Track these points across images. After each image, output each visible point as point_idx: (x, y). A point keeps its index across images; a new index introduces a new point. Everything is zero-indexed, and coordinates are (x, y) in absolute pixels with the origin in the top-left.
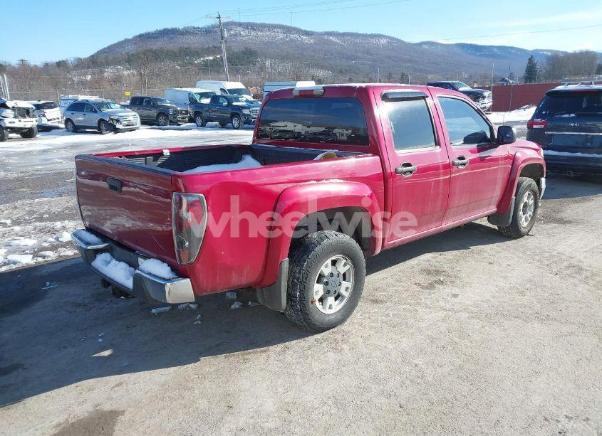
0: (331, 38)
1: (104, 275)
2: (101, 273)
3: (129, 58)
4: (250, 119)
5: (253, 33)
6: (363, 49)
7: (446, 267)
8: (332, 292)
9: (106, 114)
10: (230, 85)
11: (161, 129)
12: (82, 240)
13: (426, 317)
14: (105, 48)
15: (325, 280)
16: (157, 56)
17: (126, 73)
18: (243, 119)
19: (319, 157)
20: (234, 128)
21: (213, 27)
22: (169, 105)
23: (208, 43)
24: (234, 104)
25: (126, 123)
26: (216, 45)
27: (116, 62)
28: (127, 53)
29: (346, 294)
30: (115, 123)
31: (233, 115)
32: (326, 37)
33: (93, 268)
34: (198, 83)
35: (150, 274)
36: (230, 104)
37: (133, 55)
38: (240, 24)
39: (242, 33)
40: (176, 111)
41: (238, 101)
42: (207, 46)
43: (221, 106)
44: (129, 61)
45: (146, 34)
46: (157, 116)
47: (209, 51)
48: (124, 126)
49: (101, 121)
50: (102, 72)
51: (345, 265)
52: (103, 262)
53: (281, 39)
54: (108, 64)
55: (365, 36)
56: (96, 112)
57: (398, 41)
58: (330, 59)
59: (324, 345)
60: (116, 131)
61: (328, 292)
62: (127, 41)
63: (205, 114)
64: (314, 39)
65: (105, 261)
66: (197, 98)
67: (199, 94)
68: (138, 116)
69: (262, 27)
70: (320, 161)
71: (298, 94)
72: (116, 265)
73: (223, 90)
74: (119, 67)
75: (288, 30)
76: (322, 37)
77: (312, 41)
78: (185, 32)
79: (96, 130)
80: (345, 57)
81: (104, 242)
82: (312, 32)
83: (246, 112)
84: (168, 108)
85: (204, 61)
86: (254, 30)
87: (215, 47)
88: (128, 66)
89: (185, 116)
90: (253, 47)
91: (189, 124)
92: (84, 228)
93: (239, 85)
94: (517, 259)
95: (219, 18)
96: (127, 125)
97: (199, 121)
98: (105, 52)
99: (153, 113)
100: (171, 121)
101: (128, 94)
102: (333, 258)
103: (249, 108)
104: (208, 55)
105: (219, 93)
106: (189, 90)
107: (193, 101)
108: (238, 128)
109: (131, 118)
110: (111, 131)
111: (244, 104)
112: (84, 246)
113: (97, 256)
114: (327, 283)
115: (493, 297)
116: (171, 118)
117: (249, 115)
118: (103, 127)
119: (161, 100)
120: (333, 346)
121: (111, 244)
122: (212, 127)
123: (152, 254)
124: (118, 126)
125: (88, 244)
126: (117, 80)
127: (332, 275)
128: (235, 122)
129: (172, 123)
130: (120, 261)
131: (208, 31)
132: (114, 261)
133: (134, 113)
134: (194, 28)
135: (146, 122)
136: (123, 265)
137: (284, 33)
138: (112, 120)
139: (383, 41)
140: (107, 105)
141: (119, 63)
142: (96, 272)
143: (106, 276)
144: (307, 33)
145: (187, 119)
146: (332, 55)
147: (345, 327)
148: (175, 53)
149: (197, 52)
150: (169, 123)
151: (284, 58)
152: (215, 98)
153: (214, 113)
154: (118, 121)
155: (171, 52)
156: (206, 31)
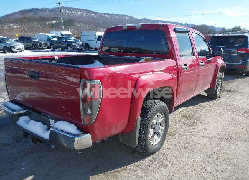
0: (106, 16)
1: (26, 130)
2: (24, 129)
3: (16, 20)
4: (76, 47)
5: (73, 12)
6: (119, 21)
7: (192, 114)
8: (156, 133)
9: (7, 43)
10: (65, 33)
11: (34, 51)
12: (9, 108)
13: (199, 142)
14: (4, 16)
15: (154, 127)
16: (30, 20)
17: (15, 27)
18: (73, 47)
19: (142, 60)
20: (69, 51)
21: (55, 8)
22: (38, 41)
23: (53, 16)
24: (69, 40)
25: (17, 48)
26: (56, 16)
27: (10, 22)
28: (15, 18)
29: (161, 133)
30: (12, 48)
31: (68, 46)
32: (104, 15)
33: (18, 125)
34: (50, 32)
35: (63, 131)
36: (66, 41)
37: (18, 19)
38: (67, 8)
39: (68, 12)
40: (41, 43)
41: (70, 39)
42: (52, 17)
43: (62, 41)
44: (16, 22)
45: (24, 10)
46: (32, 45)
47: (53, 19)
48: (16, 49)
49: (5, 47)
50: (3, 26)
51: (162, 118)
52: (24, 122)
53: (85, 15)
54: (6, 23)
55: (120, 15)
56: (2, 43)
57: (133, 18)
58: (106, 24)
59: (156, 163)
60: (12, 52)
61: (154, 133)
62: (15, 13)
63: (55, 45)
64: (99, 16)
65: (26, 121)
66: (51, 38)
67: (51, 36)
68: (23, 45)
69: (77, 10)
70: (143, 62)
71: (126, 28)
72: (34, 124)
73: (62, 35)
74: (11, 24)
75: (88, 11)
76: (102, 15)
77: (98, 17)
78: (42, 10)
79: (2, 51)
80: (112, 24)
81: (25, 109)
82: (98, 13)
83: (74, 44)
84: (37, 42)
85: (51, 23)
86: (73, 11)
87: (56, 17)
88: (16, 24)
89: (45, 46)
90: (73, 18)
91: (47, 49)
92: (9, 101)
93: (69, 33)
94: (221, 109)
95: (59, 3)
96: (18, 49)
97: (52, 48)
98: (4, 18)
99: (30, 44)
100: (38, 48)
101: (17, 35)
102: (157, 115)
103: (75, 42)
104: (53, 21)
105: (60, 36)
106: (47, 34)
107: (49, 39)
108: (70, 51)
109: (20, 46)
110: (10, 52)
111: (73, 41)
112: (11, 112)
113: (20, 118)
114: (154, 129)
115: (223, 129)
116: (39, 47)
117: (76, 45)
118: (6, 50)
119: (34, 39)
120: (161, 163)
121: (29, 110)
122: (58, 51)
123: (60, 117)
124: (13, 49)
125: (14, 111)
126: (11, 30)
127: (156, 124)
128: (69, 49)
129: (39, 49)
130: (36, 121)
131: (53, 10)
132: (32, 121)
133: (21, 44)
134: (46, 9)
135: (27, 48)
136: (39, 124)
137: (86, 13)
138: (11, 46)
139: (127, 18)
140: (8, 40)
141: (12, 23)
142: (20, 128)
143: (28, 131)
144: (96, 13)
145: (46, 47)
146: (106, 22)
147: (162, 150)
148: (37, 19)
149: (48, 19)
150: (38, 49)
151: (86, 23)
152: (59, 38)
153: (58, 45)
154: (13, 47)
155: (36, 18)
156: (51, 10)
